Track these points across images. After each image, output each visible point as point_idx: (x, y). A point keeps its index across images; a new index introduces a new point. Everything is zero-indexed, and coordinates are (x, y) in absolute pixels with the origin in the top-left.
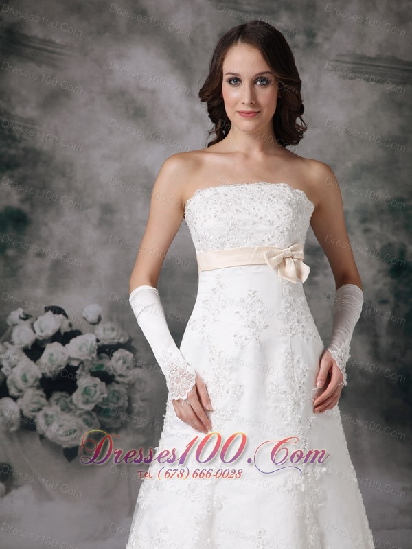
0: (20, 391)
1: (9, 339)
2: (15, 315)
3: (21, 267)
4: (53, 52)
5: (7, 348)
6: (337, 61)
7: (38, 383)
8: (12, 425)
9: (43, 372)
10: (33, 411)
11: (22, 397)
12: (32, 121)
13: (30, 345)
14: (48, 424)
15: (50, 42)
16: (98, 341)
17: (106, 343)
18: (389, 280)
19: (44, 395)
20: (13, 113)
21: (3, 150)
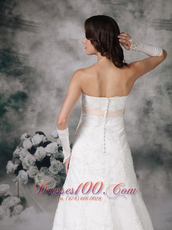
0: (28, 167)
1: (22, 146)
2: (24, 136)
3: (25, 116)
4: (34, 26)
5: (21, 150)
6: (153, 22)
7: (34, 164)
8: (25, 181)
9: (37, 159)
10: (33, 175)
11: (28, 169)
12: (27, 55)
13: (30, 148)
15: (33, 22)
16: (58, 145)
19: (37, 168)
20: (19, 52)
21: (16, 68)
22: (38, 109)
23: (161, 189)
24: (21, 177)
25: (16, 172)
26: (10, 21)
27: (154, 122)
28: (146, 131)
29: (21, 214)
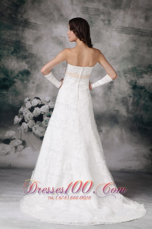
0: (28, 121)
1: (25, 106)
2: (26, 100)
4: (37, 26)
5: (24, 109)
6: (117, 28)
7: (33, 118)
8: (26, 130)
9: (34, 115)
10: (32, 126)
11: (28, 122)
12: (31, 46)
13: (30, 108)
14: (36, 130)
15: (37, 24)
16: (49, 107)
17: (51, 108)
18: (132, 90)
19: (34, 122)
20: (26, 43)
21: (23, 53)
22: (37, 82)
23: (117, 140)
24: (23, 127)
25: (20, 124)
26: (21, 22)
27: (114, 95)
28: (109, 101)
29: (22, 151)
